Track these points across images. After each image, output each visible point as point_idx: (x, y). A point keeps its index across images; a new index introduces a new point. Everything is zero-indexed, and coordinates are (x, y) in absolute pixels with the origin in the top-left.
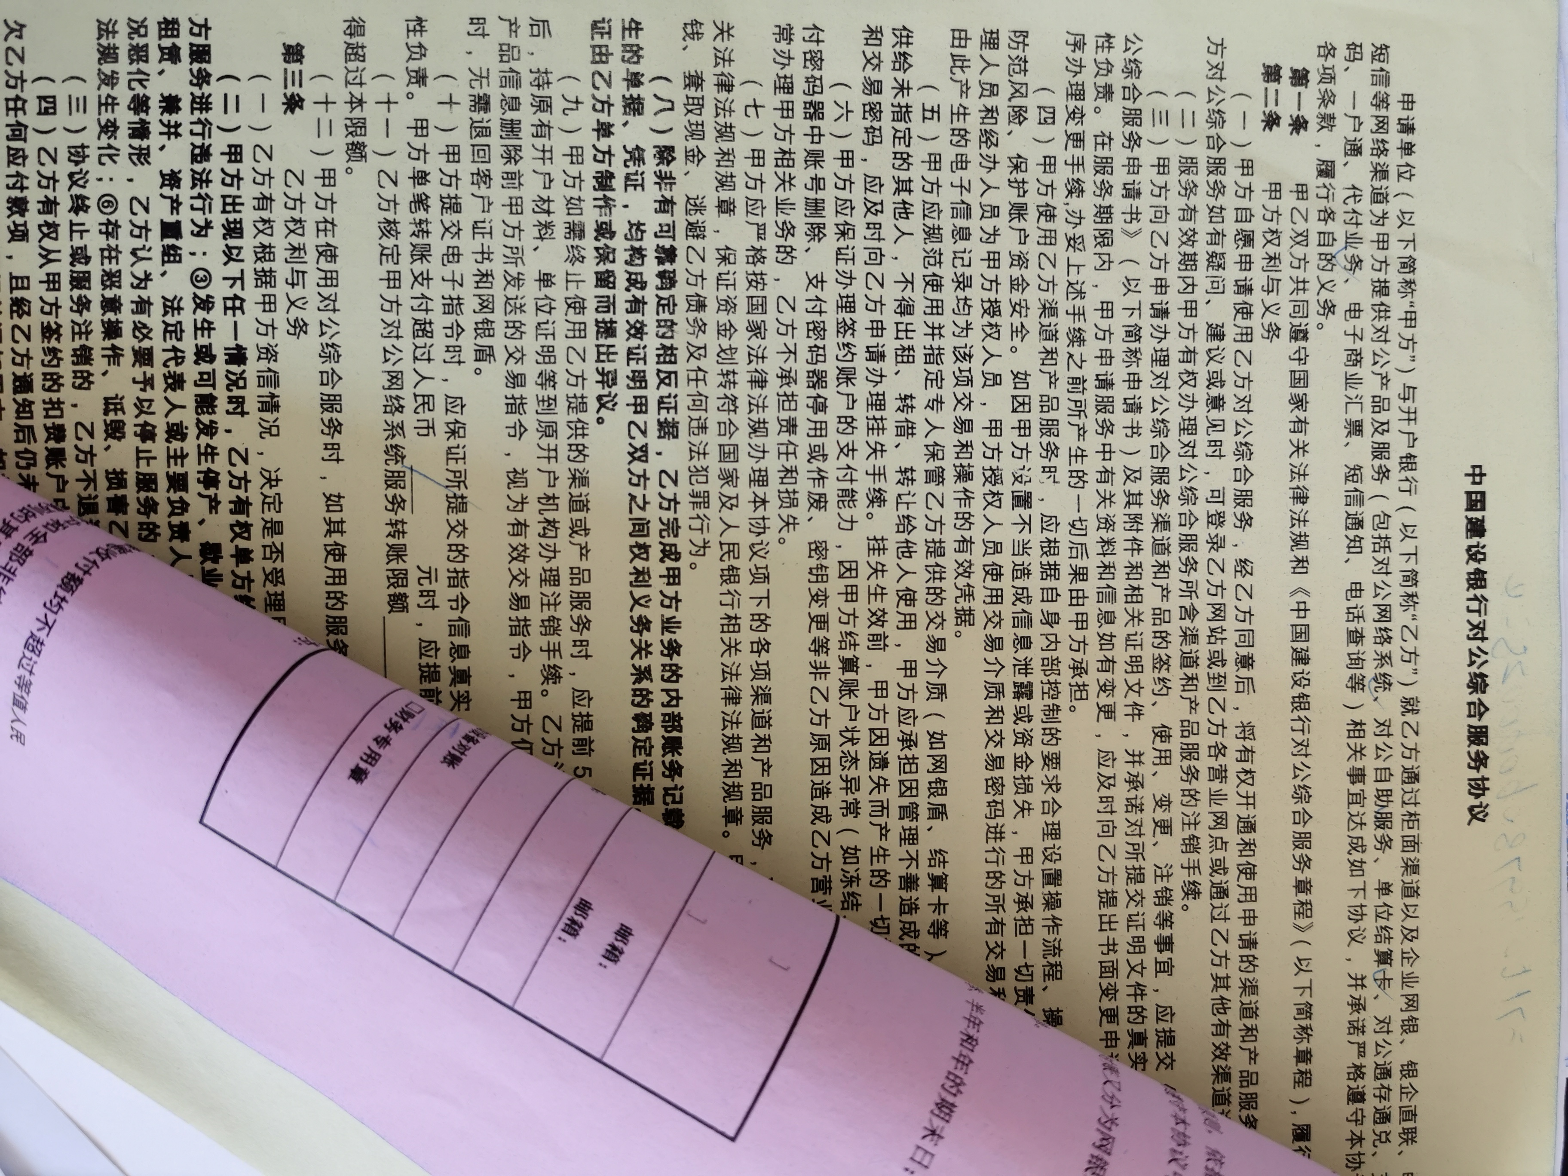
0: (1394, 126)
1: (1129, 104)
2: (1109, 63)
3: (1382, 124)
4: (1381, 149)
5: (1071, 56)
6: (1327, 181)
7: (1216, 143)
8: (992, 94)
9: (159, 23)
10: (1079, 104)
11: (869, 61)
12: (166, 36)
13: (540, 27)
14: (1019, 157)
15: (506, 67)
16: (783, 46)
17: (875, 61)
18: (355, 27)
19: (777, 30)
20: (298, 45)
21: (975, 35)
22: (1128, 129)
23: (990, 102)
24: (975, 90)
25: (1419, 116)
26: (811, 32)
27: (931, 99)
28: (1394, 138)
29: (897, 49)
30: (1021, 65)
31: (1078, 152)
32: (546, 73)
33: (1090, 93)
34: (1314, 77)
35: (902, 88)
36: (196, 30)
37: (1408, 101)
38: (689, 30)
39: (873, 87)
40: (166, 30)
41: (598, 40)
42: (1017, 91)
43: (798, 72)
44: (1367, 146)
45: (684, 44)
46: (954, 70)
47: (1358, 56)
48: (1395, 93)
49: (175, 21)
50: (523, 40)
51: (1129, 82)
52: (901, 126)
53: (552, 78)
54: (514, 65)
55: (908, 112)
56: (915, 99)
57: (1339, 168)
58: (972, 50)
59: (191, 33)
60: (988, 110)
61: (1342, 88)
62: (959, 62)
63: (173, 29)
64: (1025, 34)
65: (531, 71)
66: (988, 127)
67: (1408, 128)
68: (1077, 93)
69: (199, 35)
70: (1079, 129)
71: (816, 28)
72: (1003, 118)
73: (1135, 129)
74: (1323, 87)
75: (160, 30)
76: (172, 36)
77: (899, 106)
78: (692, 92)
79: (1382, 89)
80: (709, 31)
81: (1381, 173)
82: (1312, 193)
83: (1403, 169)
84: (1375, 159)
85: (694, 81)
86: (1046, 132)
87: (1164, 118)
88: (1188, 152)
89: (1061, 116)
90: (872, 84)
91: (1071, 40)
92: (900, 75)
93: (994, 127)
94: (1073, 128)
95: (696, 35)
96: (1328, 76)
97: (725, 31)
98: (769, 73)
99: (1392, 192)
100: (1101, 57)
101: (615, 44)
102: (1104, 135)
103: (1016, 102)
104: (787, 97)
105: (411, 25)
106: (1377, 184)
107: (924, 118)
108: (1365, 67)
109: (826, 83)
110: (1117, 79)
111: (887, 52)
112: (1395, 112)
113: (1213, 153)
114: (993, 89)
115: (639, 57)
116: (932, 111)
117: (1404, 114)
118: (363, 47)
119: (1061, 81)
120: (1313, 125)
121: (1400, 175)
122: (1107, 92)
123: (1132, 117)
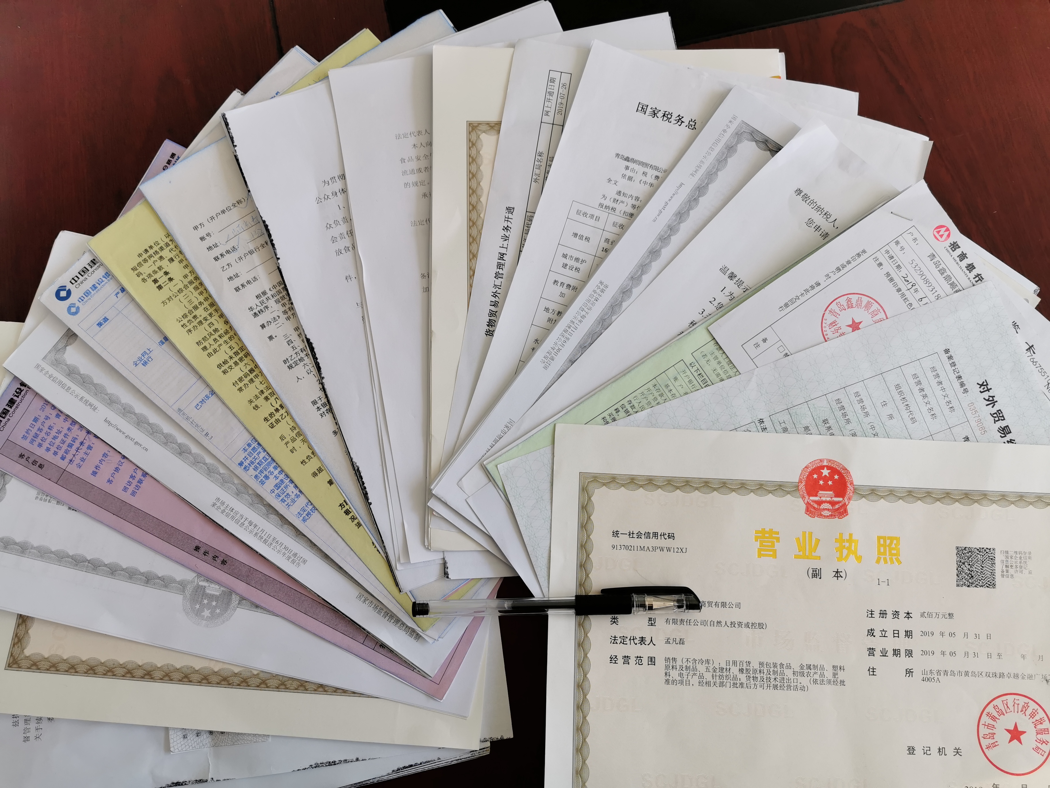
0: (148, 254)
1: (193, 311)
2: (188, 322)
3: (150, 257)
4: (156, 253)
5: (193, 330)
6: (174, 258)
7: (186, 287)
8: (216, 339)
9: (348, 515)
10: (202, 320)
11: (231, 369)
12: (349, 511)
13: (282, 438)
14: (225, 323)
15: (297, 438)
16: (243, 388)
17: (230, 367)
18: (315, 475)
19: (241, 392)
20: (328, 483)
21: (206, 352)
22: (199, 306)
23: (218, 338)
24: (218, 343)
25: (141, 250)
26: (235, 385)
27: (228, 350)
28: (151, 252)
29: (224, 365)
30: (205, 339)
31: (213, 312)
32: (291, 429)
33: (198, 320)
34: (153, 278)
35: (231, 358)
36: (343, 506)
37: (140, 255)
38: (257, 408)
39: (236, 364)
40: (348, 513)
41: (275, 424)
42: (211, 335)
43: (246, 381)
44: (158, 256)
45: (261, 407)
46: (218, 350)
47: (139, 273)
48: (140, 259)
49: (345, 512)
50: (288, 439)
51: (189, 314)
52: (239, 351)
53: (291, 427)
54: (295, 436)
55: (235, 353)
56: (231, 353)
57: (168, 258)
58: (210, 350)
59: (344, 507)
60: (220, 337)
61: (150, 271)
62: (215, 351)
63: (347, 511)
64: (197, 343)
65: (293, 432)
66: (224, 334)
67: (146, 251)
68: (200, 323)
69: (343, 505)
70: (208, 316)
71: (234, 385)
72: (219, 333)
73: (198, 305)
74: (153, 275)
75: (349, 514)
76: (348, 510)
77: (235, 355)
78: (269, 397)
79: (142, 263)
80: (253, 405)
81: (162, 249)
82: (180, 259)
83: (157, 245)
84: (160, 252)
85: (267, 399)
86: (215, 322)
87: (190, 301)
88: (193, 291)
89: (208, 322)
90: (235, 364)
91: (190, 333)
92: (229, 360)
93: (223, 333)
94: (209, 318)
95: (257, 406)
96: (150, 276)
97: (251, 402)
98: (252, 386)
99: (164, 243)
100: (188, 324)
101: (273, 420)
102: (205, 310)
103: (213, 333)
104: (253, 378)
105: (304, 464)
106: (165, 247)
107: (234, 348)
108: (140, 270)
109: (243, 373)
110: (190, 317)
111: (226, 367)
112: (145, 256)
113: (189, 285)
114: (215, 340)
115: (271, 413)
116: (231, 348)
117: (144, 254)
118: (317, 469)
119: (201, 328)
120: (164, 270)
121: (158, 244)
122: (195, 317)
123: (196, 308)
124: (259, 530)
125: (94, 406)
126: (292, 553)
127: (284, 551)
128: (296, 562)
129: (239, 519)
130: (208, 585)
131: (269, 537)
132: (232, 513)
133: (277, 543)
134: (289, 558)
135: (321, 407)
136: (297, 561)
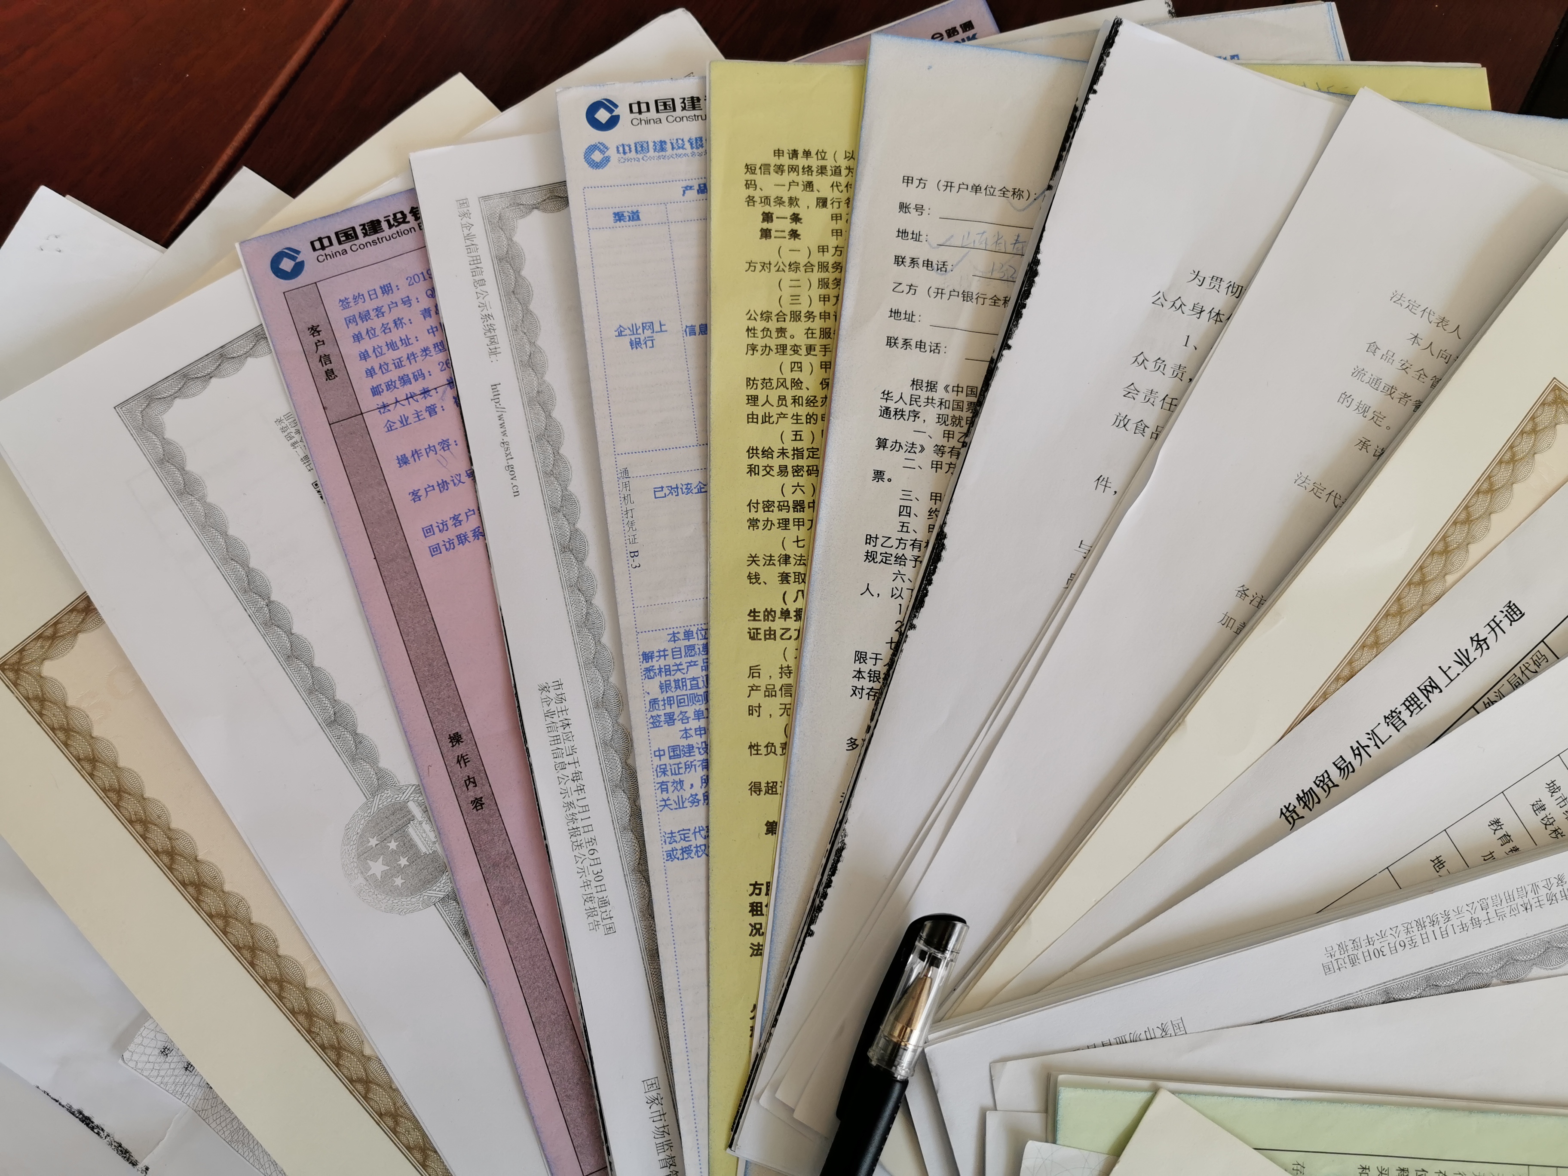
0: (794, 162)
1: (788, 318)
2: (763, 330)
3: (793, 169)
4: (808, 170)
5: (760, 352)
6: (829, 202)
7: (809, 267)
8: (785, 399)
9: (753, 915)
10: (789, 348)
11: (768, 473)
12: (761, 911)
13: (754, 672)
14: (821, 383)
15: (779, 693)
16: (761, 524)
17: (768, 469)
18: (755, 788)
19: (752, 528)
20: (766, 825)
21: (750, 409)
22: (803, 318)
23: (789, 401)
24: (783, 409)
25: (787, 147)
26: (752, 507)
27: (789, 436)
28: (801, 162)
29: (760, 456)
30: (766, 383)
31: (818, 348)
32: (782, 668)
33: (782, 341)
34: (767, 209)
35: (783, 453)
36: (757, 891)
37: (778, 153)
38: (754, 581)
39: (783, 470)
40: (757, 911)
41: (761, 636)
42: (782, 384)
43: (776, 515)
44: (806, 178)
45: (763, 584)
46: (771, 422)
47: (753, 183)
48: (774, 161)
49: (752, 905)
50: (762, 682)
51: (774, 318)
52: (806, 454)
53: (785, 665)
54: (777, 688)
55: (797, 450)
56: (789, 445)
57: (821, 195)
58: (759, 411)
59: (759, 894)
60: (794, 402)
61: (773, 193)
62: (766, 419)
63: (757, 907)
64: (748, 379)
65: (781, 677)
66: (805, 402)
67: (795, 154)
68: (782, 349)
69: (760, 889)
70: (804, 348)
71: (749, 505)
72: (799, 393)
73: (802, 314)
74: (772, 204)
75: (757, 915)
76: (761, 907)
77: (794, 455)
78: (792, 579)
79: (772, 168)
80: (754, 569)
81: (822, 170)
82: (837, 211)
83: (820, 157)
84: (814, 173)
85: (784, 578)
86: (806, 367)
87: (795, 298)
88: (815, 283)
89: (796, 358)
90: (781, 471)
91: (750, 352)
92: (775, 455)
93: (804, 399)
94: (803, 351)
95: (757, 576)
96: (766, 200)
97: (753, 559)
98: (777, 533)
99: (834, 164)
100: (760, 334)
101: (764, 626)
102: (807, 333)
103: (789, 385)
104: (791, 522)
105: (754, 752)
106: (829, 172)
107: (801, 440)
108: (759, 178)
109: (782, 498)
110: (773, 325)
111: (762, 462)
112: (785, 161)
113: (816, 269)
114: (782, 399)
115: (771, 611)
116: (796, 435)
117: (786, 155)
118: (768, 783)
119: (776, 359)
120: (796, 210)
121: (823, 159)
122: (781, 331)
123: (796, 316)
124: (581, 803)
125: (497, 346)
126: (600, 895)
127: (591, 877)
128: (596, 918)
129: (564, 751)
130: (420, 819)
131: (586, 829)
132: (561, 730)
133: (592, 852)
134: (589, 899)
135: (866, 675)
136: (598, 918)
